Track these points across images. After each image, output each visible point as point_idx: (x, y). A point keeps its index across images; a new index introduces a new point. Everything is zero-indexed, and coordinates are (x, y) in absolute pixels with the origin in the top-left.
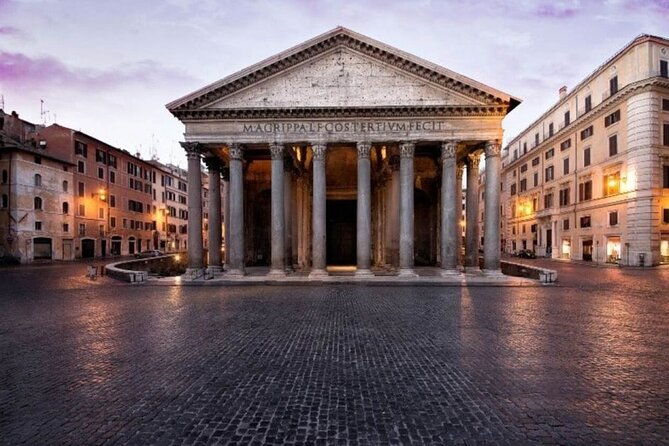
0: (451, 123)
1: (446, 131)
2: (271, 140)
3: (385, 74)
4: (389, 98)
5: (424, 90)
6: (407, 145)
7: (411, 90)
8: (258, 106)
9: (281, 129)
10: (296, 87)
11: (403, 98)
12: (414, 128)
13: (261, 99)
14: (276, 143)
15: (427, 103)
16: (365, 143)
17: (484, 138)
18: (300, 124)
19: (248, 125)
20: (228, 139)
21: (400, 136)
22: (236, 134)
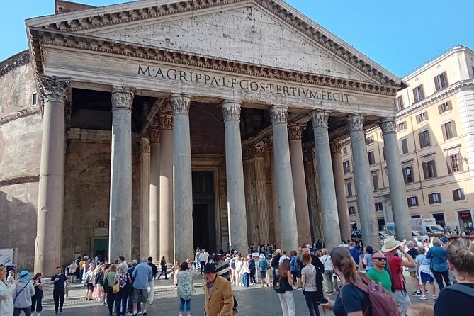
0: (356, 97)
1: (354, 104)
2: (176, 90)
3: (295, 39)
4: (301, 64)
5: (330, 61)
6: (322, 114)
7: (320, 59)
8: (158, 45)
9: (189, 79)
10: (207, 33)
11: (313, 66)
12: (326, 98)
13: (162, 38)
14: (183, 95)
15: (334, 75)
16: (283, 107)
17: (383, 115)
18: (212, 76)
19: (144, 68)
20: (116, 82)
21: (315, 104)
22: (128, 75)
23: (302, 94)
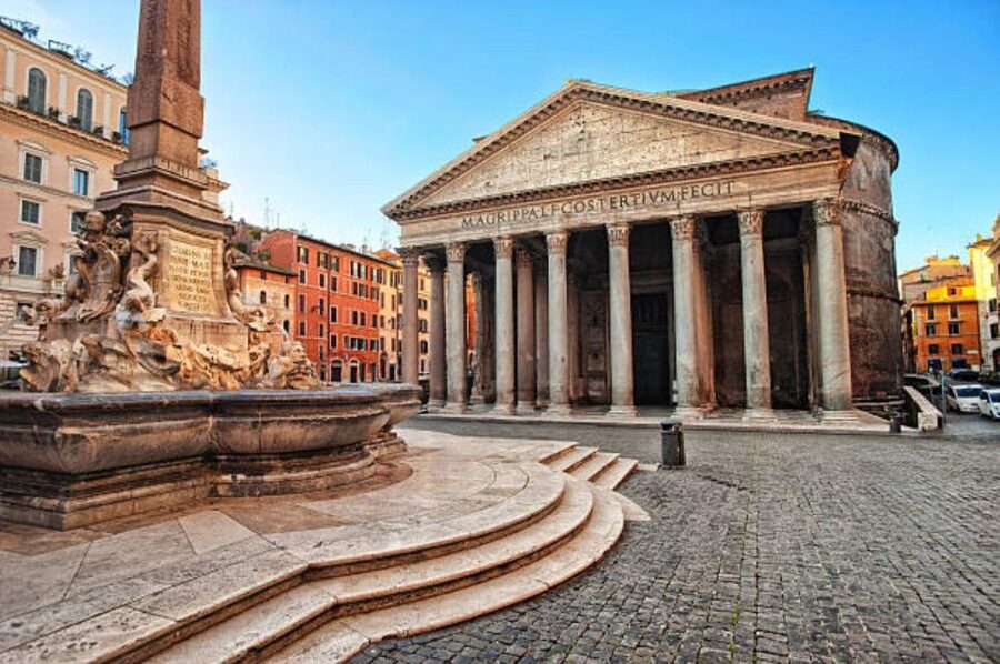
0: (748, 181)
1: (740, 194)
2: (493, 234)
3: (641, 127)
5: (701, 139)
6: (678, 221)
7: (682, 142)
8: (479, 193)
9: (506, 219)
10: (525, 162)
12: (689, 195)
13: (482, 184)
14: (501, 237)
15: (707, 157)
16: (617, 224)
18: (530, 209)
19: (467, 219)
20: (445, 239)
21: (668, 210)
22: (455, 230)
23: (648, 201)
